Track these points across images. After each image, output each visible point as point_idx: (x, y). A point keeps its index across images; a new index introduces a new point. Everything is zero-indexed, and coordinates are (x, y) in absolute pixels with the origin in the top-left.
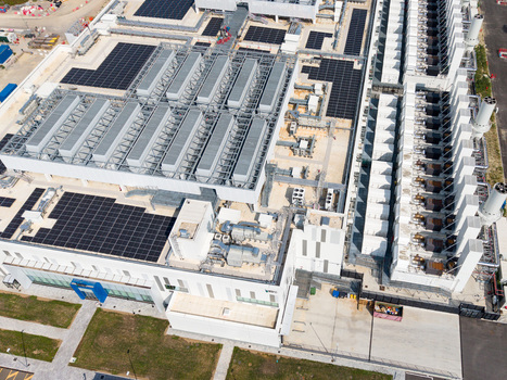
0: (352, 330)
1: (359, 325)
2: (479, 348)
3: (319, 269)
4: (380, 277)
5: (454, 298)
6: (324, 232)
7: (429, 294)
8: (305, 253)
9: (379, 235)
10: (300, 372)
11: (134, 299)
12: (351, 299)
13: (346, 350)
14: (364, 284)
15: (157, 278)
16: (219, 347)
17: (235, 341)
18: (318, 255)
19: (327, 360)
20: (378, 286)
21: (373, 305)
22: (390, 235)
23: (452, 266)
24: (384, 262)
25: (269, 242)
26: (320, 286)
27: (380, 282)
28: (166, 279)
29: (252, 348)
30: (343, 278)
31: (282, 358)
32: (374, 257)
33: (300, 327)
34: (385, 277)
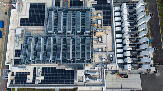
0: (117, 81)
1: (118, 80)
2: (145, 81)
21: (121, 76)
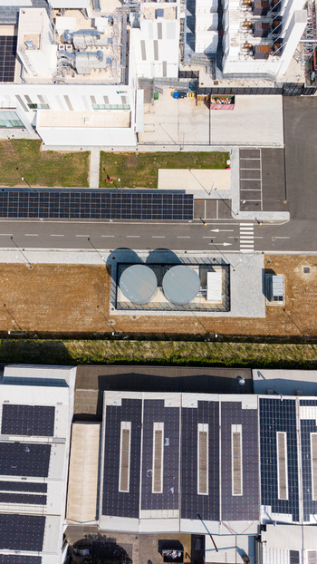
0: (193, 124)
1: (199, 118)
2: (298, 120)
3: (159, 75)
4: (214, 73)
5: (278, 81)
6: (160, 25)
7: (256, 80)
8: (144, 58)
9: (210, 29)
10: (156, 161)
11: (5, 127)
12: (190, 98)
13: (190, 139)
14: (200, 82)
15: (18, 97)
16: (88, 153)
17: (99, 147)
18: (156, 58)
19: (177, 149)
20: (212, 82)
21: (210, 99)
22: (221, 29)
23: (277, 47)
24: (216, 57)
25: (110, 48)
26: (161, 91)
27: (214, 78)
28: (27, 97)
29: (115, 150)
30: (181, 80)
31: (140, 154)
32: (207, 54)
33: (150, 128)
34: (218, 71)
